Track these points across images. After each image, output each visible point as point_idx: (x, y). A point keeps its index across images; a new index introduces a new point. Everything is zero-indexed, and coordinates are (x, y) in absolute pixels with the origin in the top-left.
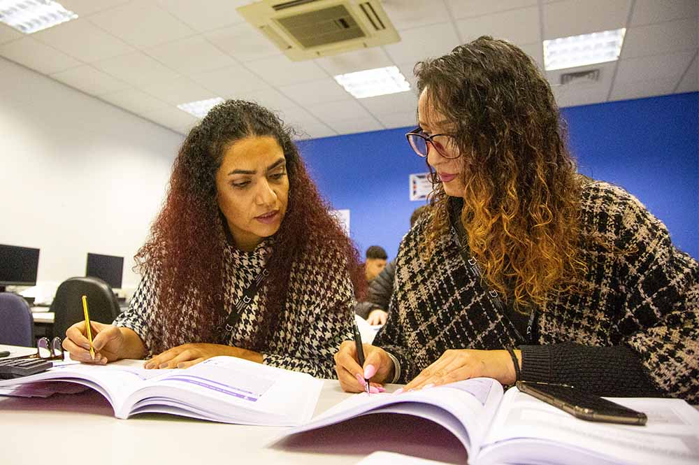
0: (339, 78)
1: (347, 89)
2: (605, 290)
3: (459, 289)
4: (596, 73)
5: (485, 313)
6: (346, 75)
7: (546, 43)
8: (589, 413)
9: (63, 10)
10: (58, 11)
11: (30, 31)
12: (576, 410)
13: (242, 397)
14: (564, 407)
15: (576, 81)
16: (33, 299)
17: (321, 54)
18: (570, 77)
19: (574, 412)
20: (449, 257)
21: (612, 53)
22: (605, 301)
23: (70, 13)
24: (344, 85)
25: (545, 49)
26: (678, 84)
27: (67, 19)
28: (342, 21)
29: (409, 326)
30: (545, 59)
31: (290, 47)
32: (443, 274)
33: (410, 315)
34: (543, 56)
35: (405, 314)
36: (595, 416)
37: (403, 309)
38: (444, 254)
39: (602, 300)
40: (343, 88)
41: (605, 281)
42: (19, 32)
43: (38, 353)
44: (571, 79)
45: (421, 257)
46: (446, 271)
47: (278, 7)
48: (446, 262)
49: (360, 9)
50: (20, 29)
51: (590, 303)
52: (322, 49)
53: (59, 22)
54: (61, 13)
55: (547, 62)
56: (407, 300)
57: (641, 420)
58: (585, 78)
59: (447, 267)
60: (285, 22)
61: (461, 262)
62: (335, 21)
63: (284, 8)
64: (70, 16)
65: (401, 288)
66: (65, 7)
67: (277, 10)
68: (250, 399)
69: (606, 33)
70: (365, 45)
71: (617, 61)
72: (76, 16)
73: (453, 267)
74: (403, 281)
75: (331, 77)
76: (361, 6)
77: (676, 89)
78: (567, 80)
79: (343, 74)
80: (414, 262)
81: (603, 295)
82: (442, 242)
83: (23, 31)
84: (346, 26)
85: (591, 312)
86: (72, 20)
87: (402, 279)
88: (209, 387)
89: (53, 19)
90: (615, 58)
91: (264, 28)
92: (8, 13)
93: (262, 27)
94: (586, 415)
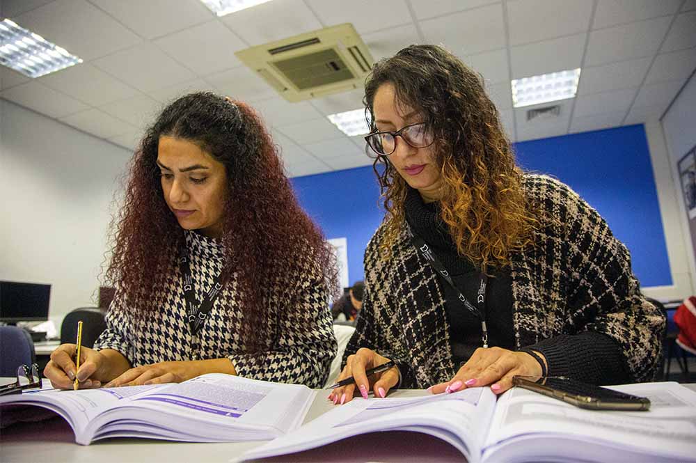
0: (332, 118)
1: (340, 128)
2: (557, 271)
3: (410, 275)
4: (557, 109)
5: (430, 295)
6: (339, 115)
7: (514, 82)
8: (592, 401)
9: (67, 54)
10: (63, 56)
11: (35, 75)
12: (578, 399)
13: (224, 413)
14: (565, 398)
15: (540, 116)
16: (45, 334)
17: (315, 95)
18: (535, 113)
19: (576, 402)
20: (404, 249)
21: (569, 91)
22: (558, 282)
23: (75, 58)
24: (337, 124)
25: (513, 88)
26: (626, 117)
27: (72, 64)
28: (333, 64)
29: (384, 323)
30: (514, 97)
31: (286, 89)
32: (398, 264)
33: (383, 312)
34: (512, 94)
35: (379, 312)
36: (598, 404)
37: (377, 308)
38: (400, 248)
39: (555, 281)
40: (336, 127)
41: (556, 263)
42: (25, 76)
43: (18, 382)
44: (536, 114)
45: (382, 256)
46: (400, 261)
47: (273, 52)
48: (401, 253)
49: (348, 53)
50: (25, 74)
51: (544, 282)
52: (315, 90)
53: (64, 66)
54: (66, 57)
55: (515, 99)
56: (379, 300)
57: (645, 405)
58: (548, 114)
59: (402, 258)
60: (280, 65)
61: (414, 251)
62: (326, 65)
63: (280, 52)
64: (75, 61)
65: (372, 290)
66: (69, 52)
67: (273, 54)
68: (233, 415)
69: (564, 73)
70: (354, 86)
71: (575, 99)
72: (81, 61)
73: (406, 257)
74: (373, 283)
75: (325, 117)
76: (350, 50)
77: (624, 120)
78: (533, 117)
79: (336, 114)
80: (378, 263)
81: (556, 276)
82: (397, 239)
83: (28, 75)
84: (337, 68)
85: (545, 291)
86: (78, 65)
87: (372, 281)
88: (187, 405)
89: (58, 64)
90: (572, 96)
91: (262, 72)
92: (11, 57)
93: (259, 71)
94: (589, 404)
